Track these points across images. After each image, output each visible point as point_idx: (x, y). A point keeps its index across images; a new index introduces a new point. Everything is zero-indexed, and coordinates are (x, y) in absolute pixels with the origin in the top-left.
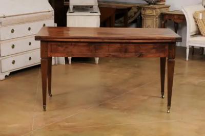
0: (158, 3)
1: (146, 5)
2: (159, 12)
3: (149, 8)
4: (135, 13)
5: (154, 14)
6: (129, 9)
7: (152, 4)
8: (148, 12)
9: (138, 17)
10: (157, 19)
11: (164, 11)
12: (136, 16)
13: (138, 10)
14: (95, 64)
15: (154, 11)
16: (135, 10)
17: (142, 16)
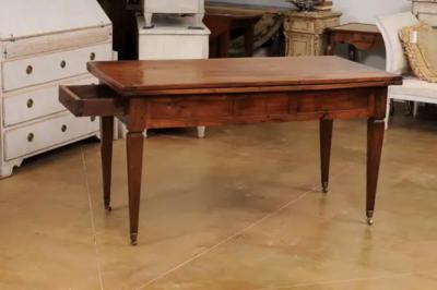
0: (319, 8)
1: (293, 11)
2: (322, 26)
3: (301, 17)
4: (269, 28)
5: (312, 30)
6: (257, 19)
7: (306, 9)
8: (298, 26)
9: (274, 35)
10: (318, 41)
11: (331, 24)
12: (270, 34)
13: (276, 22)
14: (198, 137)
15: (312, 24)
16: (270, 21)
17: (285, 33)
